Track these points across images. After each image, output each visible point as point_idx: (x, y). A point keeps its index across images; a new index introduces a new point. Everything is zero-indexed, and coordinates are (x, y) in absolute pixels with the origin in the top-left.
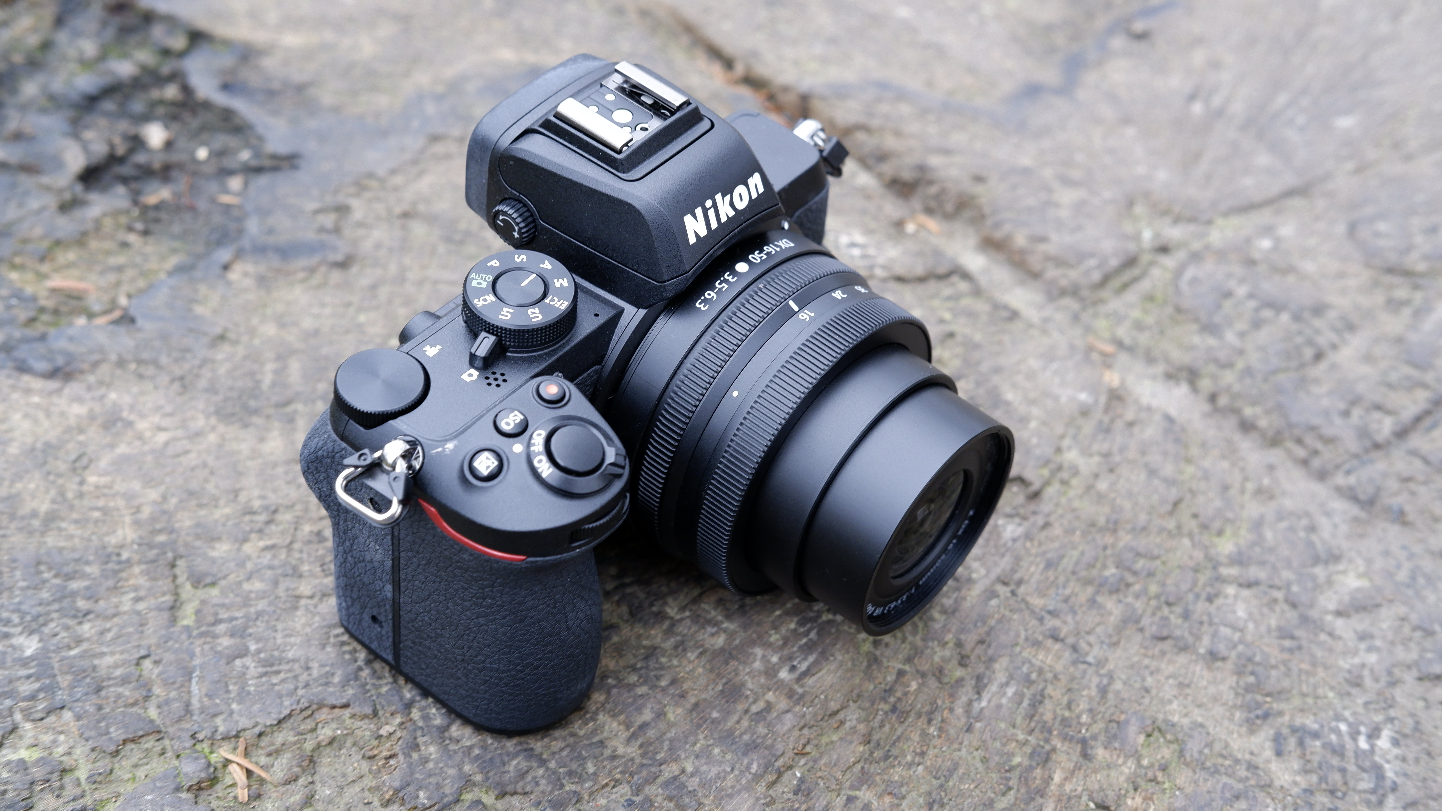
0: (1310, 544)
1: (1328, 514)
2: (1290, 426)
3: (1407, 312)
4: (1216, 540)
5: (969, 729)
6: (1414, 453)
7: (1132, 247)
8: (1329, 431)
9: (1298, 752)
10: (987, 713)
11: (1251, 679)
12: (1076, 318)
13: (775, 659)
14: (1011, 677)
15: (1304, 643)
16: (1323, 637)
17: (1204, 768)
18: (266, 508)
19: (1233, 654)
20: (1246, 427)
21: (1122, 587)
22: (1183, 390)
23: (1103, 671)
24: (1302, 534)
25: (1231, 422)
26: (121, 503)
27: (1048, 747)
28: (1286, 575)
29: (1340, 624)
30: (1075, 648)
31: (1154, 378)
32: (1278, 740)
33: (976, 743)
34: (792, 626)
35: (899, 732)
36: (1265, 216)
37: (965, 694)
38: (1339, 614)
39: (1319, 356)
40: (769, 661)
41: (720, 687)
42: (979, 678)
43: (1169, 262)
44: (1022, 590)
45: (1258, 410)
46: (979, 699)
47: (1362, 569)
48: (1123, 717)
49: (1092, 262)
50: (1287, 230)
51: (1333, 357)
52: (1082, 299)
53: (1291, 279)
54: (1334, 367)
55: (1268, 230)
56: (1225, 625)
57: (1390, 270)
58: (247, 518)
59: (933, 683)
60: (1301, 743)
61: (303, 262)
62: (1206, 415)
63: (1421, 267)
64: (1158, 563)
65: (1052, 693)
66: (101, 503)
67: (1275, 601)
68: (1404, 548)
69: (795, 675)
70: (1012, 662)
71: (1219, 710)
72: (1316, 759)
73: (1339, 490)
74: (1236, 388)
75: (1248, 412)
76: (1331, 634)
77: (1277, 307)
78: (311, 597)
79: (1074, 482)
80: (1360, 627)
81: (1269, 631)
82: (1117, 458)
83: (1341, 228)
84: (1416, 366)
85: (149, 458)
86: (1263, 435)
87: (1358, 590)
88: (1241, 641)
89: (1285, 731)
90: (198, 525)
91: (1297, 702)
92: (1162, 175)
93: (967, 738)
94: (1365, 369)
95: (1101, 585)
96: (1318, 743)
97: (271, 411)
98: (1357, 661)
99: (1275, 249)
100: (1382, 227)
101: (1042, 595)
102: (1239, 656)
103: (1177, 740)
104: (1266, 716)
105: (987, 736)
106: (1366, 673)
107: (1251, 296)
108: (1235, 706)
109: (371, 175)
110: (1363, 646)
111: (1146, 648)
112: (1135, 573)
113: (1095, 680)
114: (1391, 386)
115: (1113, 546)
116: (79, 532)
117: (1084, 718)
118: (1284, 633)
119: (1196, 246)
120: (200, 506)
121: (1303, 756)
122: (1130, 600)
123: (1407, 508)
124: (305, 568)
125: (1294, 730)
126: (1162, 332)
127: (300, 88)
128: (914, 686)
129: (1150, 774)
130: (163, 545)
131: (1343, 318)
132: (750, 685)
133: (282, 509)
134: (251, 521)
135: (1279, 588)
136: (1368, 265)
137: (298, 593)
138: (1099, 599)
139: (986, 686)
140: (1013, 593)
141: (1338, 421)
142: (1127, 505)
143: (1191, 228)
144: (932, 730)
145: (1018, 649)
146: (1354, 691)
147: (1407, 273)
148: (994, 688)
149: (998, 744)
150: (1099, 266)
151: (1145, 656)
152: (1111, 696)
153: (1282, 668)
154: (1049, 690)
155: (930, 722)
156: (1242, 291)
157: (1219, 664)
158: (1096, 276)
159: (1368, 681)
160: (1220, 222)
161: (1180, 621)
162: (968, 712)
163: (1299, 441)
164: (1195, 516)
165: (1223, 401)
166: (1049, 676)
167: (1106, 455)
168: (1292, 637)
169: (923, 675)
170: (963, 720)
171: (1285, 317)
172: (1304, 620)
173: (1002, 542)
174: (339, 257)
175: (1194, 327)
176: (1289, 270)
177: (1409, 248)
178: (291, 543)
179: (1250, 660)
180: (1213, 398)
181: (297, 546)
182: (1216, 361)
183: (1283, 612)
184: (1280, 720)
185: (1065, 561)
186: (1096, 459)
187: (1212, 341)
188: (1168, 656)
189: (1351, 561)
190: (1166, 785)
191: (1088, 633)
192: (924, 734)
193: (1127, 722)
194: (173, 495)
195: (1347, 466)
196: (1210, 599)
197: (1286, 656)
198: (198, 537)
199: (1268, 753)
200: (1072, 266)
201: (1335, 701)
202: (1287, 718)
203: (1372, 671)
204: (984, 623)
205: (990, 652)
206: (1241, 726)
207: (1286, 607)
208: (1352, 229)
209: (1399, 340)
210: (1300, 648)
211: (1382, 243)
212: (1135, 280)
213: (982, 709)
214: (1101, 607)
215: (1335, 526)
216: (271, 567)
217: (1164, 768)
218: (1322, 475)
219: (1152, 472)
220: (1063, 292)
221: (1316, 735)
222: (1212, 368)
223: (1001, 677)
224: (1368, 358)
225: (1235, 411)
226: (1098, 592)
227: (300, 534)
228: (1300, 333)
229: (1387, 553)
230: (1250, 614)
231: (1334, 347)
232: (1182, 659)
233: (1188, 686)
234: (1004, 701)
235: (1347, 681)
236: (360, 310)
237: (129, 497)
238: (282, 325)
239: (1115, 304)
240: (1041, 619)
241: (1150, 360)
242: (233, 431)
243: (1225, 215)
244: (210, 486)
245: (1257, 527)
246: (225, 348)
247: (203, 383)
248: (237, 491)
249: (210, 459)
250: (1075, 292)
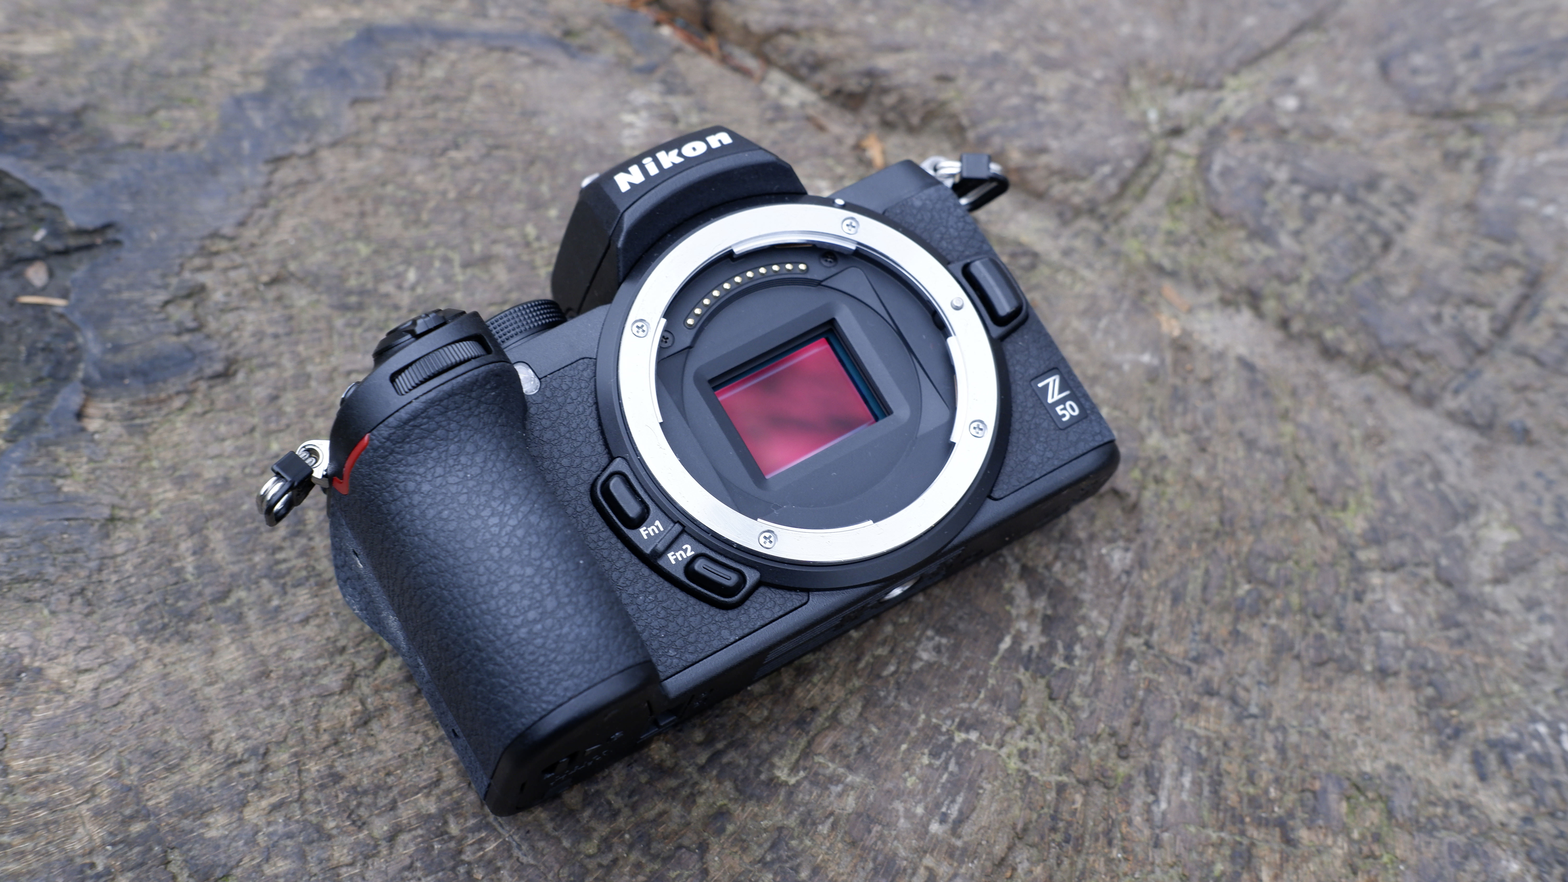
0: (1444, 499)
1: (1447, 449)
2: (1382, 347)
3: (1468, 165)
4: (1341, 515)
5: (1157, 844)
6: (1521, 352)
7: (1142, 137)
8: (1428, 346)
9: (1504, 772)
10: (1171, 818)
11: (1430, 691)
12: (1100, 243)
13: (920, 810)
14: (1182, 763)
15: (1471, 629)
16: (1489, 616)
17: (1420, 829)
18: (253, 752)
19: (1403, 665)
20: (1330, 353)
21: (1262, 606)
22: (1246, 316)
23: (1272, 722)
24: (1430, 486)
25: (1310, 350)
26: (68, 790)
27: (1246, 842)
28: (1430, 545)
29: (1499, 592)
30: (1233, 700)
31: (1209, 307)
32: (1477, 760)
33: (1169, 860)
34: (925, 760)
35: (1080, 865)
36: (1277, 66)
37: (1139, 798)
38: (1497, 581)
39: (1387, 245)
40: (914, 815)
41: (871, 865)
42: (1148, 772)
43: (1187, 146)
44: (1155, 637)
45: (1341, 331)
46: (1157, 801)
47: (1504, 516)
48: (1317, 785)
49: (1106, 169)
50: (1308, 79)
51: (1400, 242)
52: (1102, 218)
53: (1330, 145)
54: (1406, 254)
55: (1287, 83)
56: (1386, 630)
57: (1438, 115)
58: (235, 772)
59: (1098, 790)
60: (1504, 761)
61: (173, 385)
62: (1280, 346)
63: (1472, 104)
64: (1290, 563)
65: (1230, 768)
66: (42, 797)
67: (1426, 581)
68: (1539, 475)
69: (948, 826)
70: (1177, 741)
71: (1405, 739)
72: (1523, 776)
73: (1451, 416)
74: (1309, 307)
75: (1329, 335)
76: (1497, 611)
77: (1327, 189)
78: (352, 864)
79: (1169, 476)
80: (1523, 592)
81: (1431, 623)
82: (1206, 433)
83: (1369, 67)
84: (1500, 240)
85: (82, 717)
86: (1352, 361)
87: (1509, 545)
88: (1408, 646)
89: (1482, 747)
90: (177, 798)
91: (1483, 706)
92: (1151, 32)
93: (1157, 856)
94: (1442, 253)
95: (1239, 609)
96: (1521, 756)
97: (211, 609)
98: (1531, 638)
99: (1302, 109)
100: (1418, 59)
101: (1178, 639)
102: (1411, 665)
103: (1380, 797)
104: (1457, 733)
105: (1180, 848)
106: (1545, 651)
107: (1294, 181)
108: (1422, 730)
109: (215, 234)
110: (1532, 617)
111: (1309, 681)
112: (1271, 585)
113: (1270, 739)
114: (1477, 270)
115: (1237, 553)
116: (29, 845)
117: (1273, 793)
118: (1447, 622)
119: (1212, 119)
120: (170, 769)
121: (1510, 776)
122: (1273, 621)
123: (1530, 423)
124: (331, 824)
125: (1492, 744)
126: (1202, 244)
127: (75, 119)
128: (1079, 799)
129: (1365, 850)
130: (143, 837)
131: (1401, 188)
132: (902, 853)
133: (273, 748)
134: (242, 775)
135: (1426, 565)
136: (1412, 113)
137: (334, 863)
138: (1242, 628)
139: (1159, 782)
140: (1148, 644)
141: (1433, 329)
142: (1237, 495)
143: (1200, 95)
144: (1116, 854)
145: (1178, 722)
146: (1538, 677)
147: (1458, 115)
148: (1167, 781)
149: (1195, 856)
150: (1113, 174)
151: (1311, 690)
152: (1291, 754)
153: (1458, 668)
154: (1225, 765)
155: (1110, 843)
156: (1282, 175)
157: (1391, 680)
158: (1113, 186)
159: (1551, 662)
160: (1232, 82)
161: (1335, 635)
162: (1149, 820)
163: (1398, 365)
164: (1312, 490)
165: (1297, 326)
166: (1218, 744)
167: (1192, 431)
168: (1457, 625)
169: (1086, 784)
170: (1147, 832)
171: (1338, 200)
172: (1465, 600)
173: (1113, 577)
174: (219, 367)
175: (1242, 234)
176: (1326, 133)
177: (1453, 85)
178: (301, 793)
179: (1424, 667)
180: (1284, 324)
181: (309, 795)
182: (1279, 277)
183: (1438, 593)
184: (1472, 734)
185: (1190, 587)
186: (1183, 438)
187: (1266, 251)
188: (1336, 685)
189: (1489, 508)
190: (1386, 859)
191: (1241, 675)
192: (1109, 861)
193: (1324, 790)
194: (130, 763)
195: (1454, 384)
196: (1359, 597)
197: (1457, 651)
198: (183, 814)
199: (1471, 780)
200: (1082, 179)
201: (1523, 695)
202: (1479, 731)
203: (1552, 648)
204: (1133, 697)
205: (1152, 735)
206: (1434, 753)
207: (1439, 587)
208: (1384, 67)
209: (1471, 207)
210: (1468, 636)
211: (1422, 81)
212: (1155, 178)
213: (1164, 814)
214: (1246, 639)
215: (1459, 463)
216: (290, 836)
217: (1377, 838)
218: (1429, 401)
219: (1251, 444)
220: (1078, 212)
221: (1517, 747)
222: (1275, 285)
223: (1171, 765)
224: (1441, 237)
225: (1318, 337)
226: (1237, 619)
227: (307, 779)
228: (1360, 218)
229: (1522, 487)
230: (1405, 605)
231: (1400, 228)
232: (1350, 683)
233: (1367, 718)
234: (1185, 796)
235: (1528, 666)
236: (268, 434)
237: (76, 779)
238: (180, 482)
239: (1138, 215)
240: (1189, 672)
241: (1199, 285)
242: (173, 650)
243: (1235, 73)
244: (172, 737)
245: (1381, 489)
246: (122, 533)
247: (111, 591)
248: (208, 738)
249: (158, 698)
250: (1091, 210)
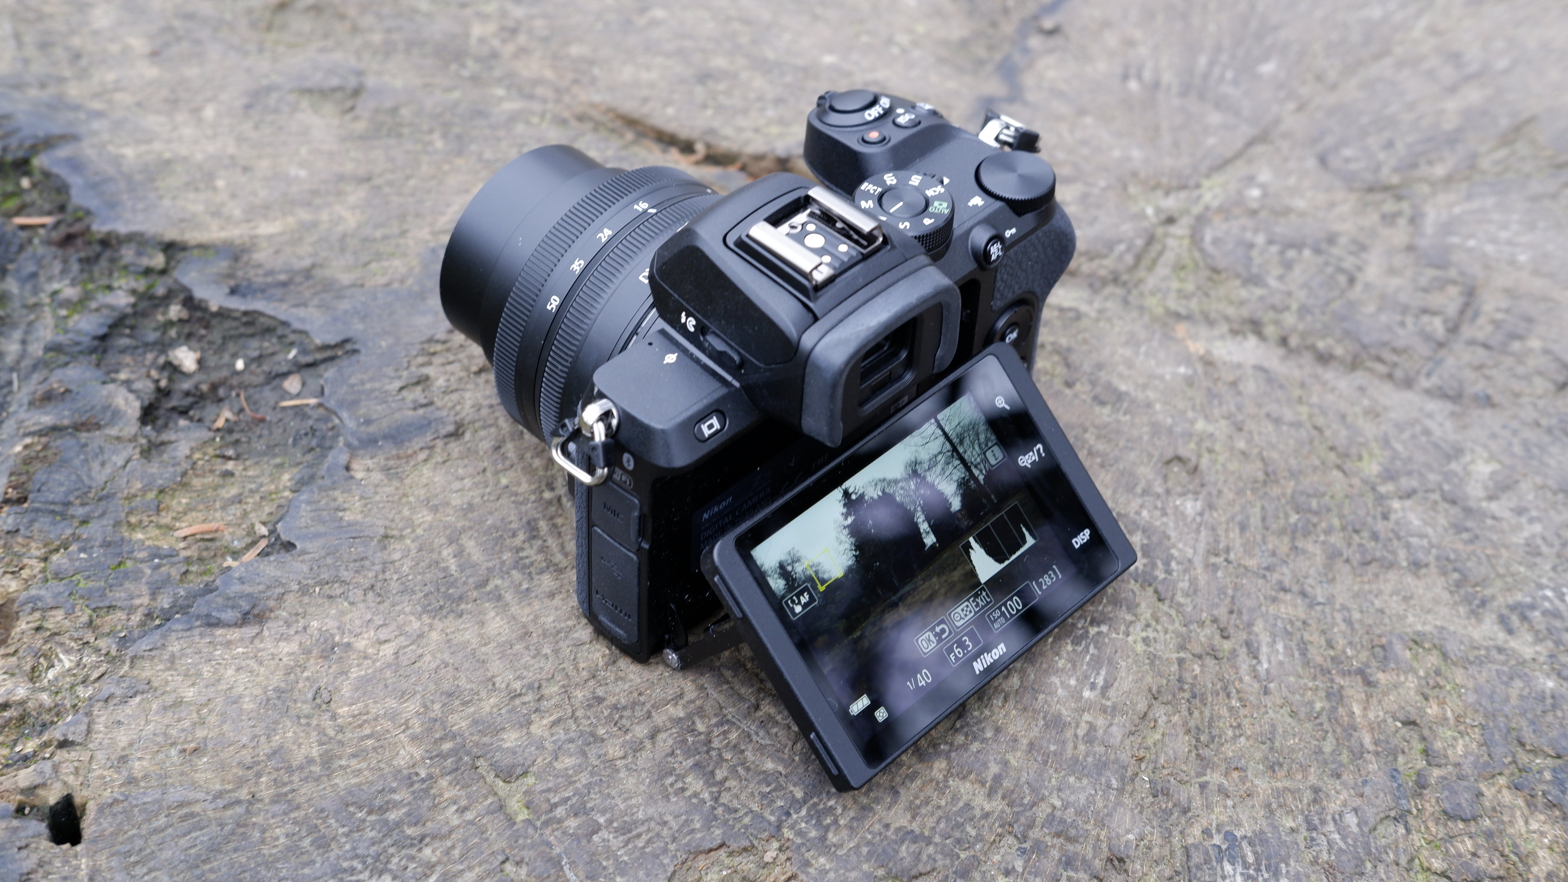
0: (1436, 446)
1: (1430, 416)
2: (1364, 347)
3: (1402, 222)
4: (1359, 464)
5: (1266, 692)
6: (1472, 342)
7: (1146, 224)
8: (1400, 343)
9: (1526, 625)
10: (1274, 672)
11: (1456, 576)
12: (1126, 302)
13: (1073, 682)
14: (1274, 635)
15: (1478, 531)
16: (1489, 522)
17: (1471, 663)
18: (530, 687)
19: (1431, 559)
20: (1324, 359)
21: (1311, 528)
22: (1252, 341)
23: (1338, 607)
24: (1423, 439)
25: (1307, 358)
26: (387, 724)
27: (1336, 687)
28: (1433, 477)
29: (1494, 507)
30: (1303, 594)
31: (1222, 337)
32: (1503, 621)
33: (1279, 702)
34: (1070, 648)
35: (1207, 713)
36: (1240, 169)
37: (1244, 663)
38: (1491, 498)
39: (1352, 281)
40: (1069, 686)
41: (1042, 722)
42: (1248, 644)
43: (1180, 229)
44: (1232, 556)
45: (1330, 341)
46: (1259, 662)
47: (1485, 455)
48: (1384, 640)
49: (1122, 247)
50: (1265, 176)
51: (1361, 278)
52: (1124, 284)
53: (1293, 217)
54: (1367, 286)
55: (1250, 180)
56: (1412, 536)
57: (1371, 190)
58: (517, 702)
59: (1210, 662)
60: (1524, 618)
61: (417, 443)
62: (1284, 359)
63: (1395, 180)
64: (1327, 498)
65: (1311, 639)
66: (367, 731)
67: (1436, 502)
68: (1505, 427)
69: (1098, 692)
70: (1266, 621)
71: (1444, 611)
72: (1542, 627)
73: (1428, 392)
74: (1301, 327)
75: (1321, 345)
76: (1494, 518)
77: (1298, 245)
78: (624, 757)
79: (1217, 447)
80: (1513, 504)
81: (1446, 530)
82: (1240, 417)
83: (1311, 163)
84: (1439, 267)
85: (388, 674)
86: (1342, 361)
87: (1493, 473)
88: (1432, 546)
89: (1505, 612)
90: (475, 722)
91: (1499, 583)
92: (1136, 154)
93: (1267, 701)
94: (1395, 282)
95: (1294, 532)
96: (1537, 614)
97: (475, 594)
98: (1526, 534)
99: (1265, 195)
100: (1348, 152)
101: (1251, 556)
102: (1438, 558)
103: (1435, 646)
104: (1483, 603)
105: (1285, 692)
106: (1539, 541)
107: (1271, 242)
108: (1456, 603)
109: (431, 340)
110: (1523, 520)
111: (1361, 575)
112: (1316, 513)
113: (1339, 617)
114: (1425, 290)
115: (1284, 495)
116: (364, 765)
117: (1349, 652)
118: (1459, 529)
119: (1197, 210)
120: (465, 704)
121: (1531, 628)
122: (1322, 538)
123: (1490, 391)
124: (601, 731)
125: (1513, 608)
126: (1207, 295)
127: (307, 274)
128: (1197, 668)
129: (1432, 682)
130: (454, 752)
131: (1355, 241)
132: (1064, 712)
133: (544, 684)
134: (524, 704)
135: (1433, 491)
136: (1351, 189)
137: (610, 757)
138: (1299, 544)
139: (1258, 649)
140: (1227, 560)
141: (1401, 332)
142: (1274, 455)
143: (1183, 195)
144: (1234, 703)
145: (1264, 609)
146: (1538, 560)
147: (1387, 188)
148: (1264, 649)
149: (1298, 697)
150: (1129, 249)
151: (1362, 582)
152: (1357, 626)
153: (1474, 559)
154: (1307, 637)
155: (1228, 696)
156: (1260, 239)
157: (1423, 571)
158: (1129, 259)
159: (1544, 549)
160: (1206, 183)
161: (1373, 544)
162: (1256, 677)
163: (1379, 359)
164: (1332, 449)
165: (1294, 341)
166: (1299, 624)
167: (1228, 417)
168: (1467, 530)
169: (1200, 657)
170: (1256, 685)
171: (1307, 253)
172: (1468, 511)
173: (1189, 519)
174: (451, 428)
175: (1238, 282)
176: (1287, 211)
177: (1378, 167)
178: (573, 712)
179: (1448, 559)
180: (1284, 341)
181: (580, 713)
182: (1274, 308)
183: (1446, 511)
184: (1495, 604)
185: (1252, 520)
186: (1223, 423)
187: (1259, 292)
188: (1381, 577)
189: (1472, 451)
190: (1448, 687)
191: (1306, 577)
192: (1231, 709)
193: (1390, 643)
194: (433, 702)
195: (1425, 370)
196: (1385, 517)
197: (1470, 548)
198: (482, 733)
199: (1502, 636)
200: (1105, 256)
201: (1529, 574)
202: (1501, 600)
203: (1544, 539)
204: (1225, 594)
205: (1245, 618)
206: (1469, 618)
207: (1446, 506)
208: (1323, 160)
209: (1410, 248)
210: (1477, 537)
211: (1353, 166)
212: (1160, 254)
213: (1267, 670)
214: (1304, 552)
215: (1441, 425)
216: (571, 741)
217: (1439, 673)
218: (1408, 383)
219: (1277, 421)
220: (1104, 282)
221: (1533, 607)
222: (1271, 315)
223: (1265, 638)
224: (1392, 271)
225: (1312, 348)
226: (1293, 539)
227: (576, 703)
228: (1327, 264)
229: (1494, 436)
230: (1423, 520)
231: (1360, 269)
232: (1392, 575)
233: (1411, 597)
234: (1281, 657)
235: (1528, 553)
236: (496, 473)
237: (393, 716)
238: (435, 509)
239: (1151, 282)
240: (1264, 577)
241: (1211, 323)
242: (451, 623)
243: (1208, 176)
244: (462, 682)
245: (1386, 442)
246: (395, 545)
247: (394, 586)
248: (491, 679)
249: (446, 656)
250: (1115, 279)
